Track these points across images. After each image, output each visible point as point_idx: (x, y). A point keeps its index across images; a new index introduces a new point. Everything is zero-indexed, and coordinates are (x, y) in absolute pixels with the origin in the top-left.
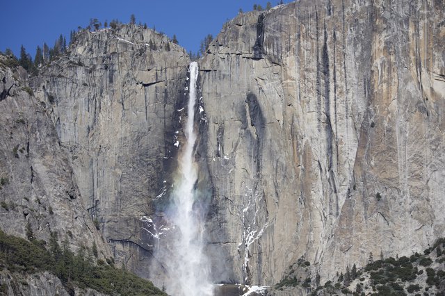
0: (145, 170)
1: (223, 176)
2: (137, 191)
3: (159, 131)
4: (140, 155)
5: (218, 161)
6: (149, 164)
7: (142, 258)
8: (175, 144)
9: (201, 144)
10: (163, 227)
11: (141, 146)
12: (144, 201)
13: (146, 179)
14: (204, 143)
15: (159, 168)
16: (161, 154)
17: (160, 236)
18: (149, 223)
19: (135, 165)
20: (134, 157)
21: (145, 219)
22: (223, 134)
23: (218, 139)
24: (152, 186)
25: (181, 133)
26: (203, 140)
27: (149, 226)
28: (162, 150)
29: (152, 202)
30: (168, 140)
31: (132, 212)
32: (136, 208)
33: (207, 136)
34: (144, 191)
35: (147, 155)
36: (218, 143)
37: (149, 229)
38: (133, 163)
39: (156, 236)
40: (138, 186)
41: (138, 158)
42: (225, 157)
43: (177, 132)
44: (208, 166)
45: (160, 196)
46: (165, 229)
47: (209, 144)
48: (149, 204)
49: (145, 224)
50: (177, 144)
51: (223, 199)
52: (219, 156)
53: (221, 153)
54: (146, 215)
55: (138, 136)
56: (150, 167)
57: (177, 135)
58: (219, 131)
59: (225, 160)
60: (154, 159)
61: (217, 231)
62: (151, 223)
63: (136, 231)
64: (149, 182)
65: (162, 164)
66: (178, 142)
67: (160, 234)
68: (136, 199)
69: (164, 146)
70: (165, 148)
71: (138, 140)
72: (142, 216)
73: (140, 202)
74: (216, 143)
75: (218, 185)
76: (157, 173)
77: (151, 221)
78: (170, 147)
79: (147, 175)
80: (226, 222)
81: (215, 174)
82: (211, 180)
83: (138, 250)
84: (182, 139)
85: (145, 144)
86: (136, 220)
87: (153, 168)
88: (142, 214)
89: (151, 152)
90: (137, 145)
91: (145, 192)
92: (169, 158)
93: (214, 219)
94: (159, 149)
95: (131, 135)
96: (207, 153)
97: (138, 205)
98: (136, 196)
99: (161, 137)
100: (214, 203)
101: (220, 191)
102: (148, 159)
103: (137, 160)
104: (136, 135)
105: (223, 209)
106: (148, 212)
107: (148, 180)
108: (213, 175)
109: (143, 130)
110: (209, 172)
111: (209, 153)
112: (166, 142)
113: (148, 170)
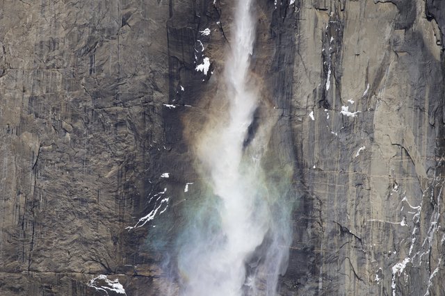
0: (110, 139)
1: (338, 166)
2: (83, 201)
3: (154, 25)
4: (96, 95)
5: (323, 120)
6: (121, 124)
8: (200, 67)
9: (276, 69)
11: (100, 69)
12: (104, 231)
13: (110, 167)
14: (285, 67)
15: (148, 136)
16: (157, 95)
18: (114, 294)
19: (79, 125)
20: (76, 101)
21: (103, 283)
22: (339, 41)
23: (324, 56)
24: (127, 186)
25: (218, 36)
26: (280, 58)
28: (161, 83)
29: (125, 233)
30: (179, 55)
31: (66, 262)
32: (77, 249)
33: (292, 44)
34: (103, 200)
35: (117, 96)
36: (325, 69)
38: (75, 117)
40: (87, 185)
42: (345, 111)
43: (207, 32)
45: (150, 217)
47: (299, 70)
48: (115, 239)
50: (204, 67)
51: (333, 233)
52: (327, 106)
53: (331, 98)
54: (108, 272)
55: (91, 39)
56: (123, 130)
57: (207, 40)
58: (328, 33)
59: (344, 118)
60: (136, 110)
64: (119, 175)
65: (158, 124)
66: (206, 60)
68: (78, 223)
69: (166, 71)
70: (170, 77)
71: (90, 50)
72: (96, 273)
73: (89, 233)
74: (319, 69)
75: (320, 191)
76: (144, 149)
77: (120, 289)
78: (183, 76)
79: (114, 155)
81: (314, 156)
82: (301, 174)
84: (218, 52)
86: (78, 286)
87: (132, 135)
88: (96, 267)
89: (126, 88)
90: (86, 65)
91: (107, 204)
92: (182, 106)
93: (306, 290)
94: (152, 79)
95: (70, 35)
96: (290, 95)
97: (86, 242)
98: (80, 215)
99: (158, 45)
100: (307, 242)
101: (325, 209)
102: (119, 108)
103: (86, 109)
104: (86, 36)
105: (334, 261)
106: (113, 264)
107: (115, 168)
108: (307, 160)
109: (106, 23)
110: (296, 152)
111: (298, 95)
112: (173, 61)
113: (117, 140)
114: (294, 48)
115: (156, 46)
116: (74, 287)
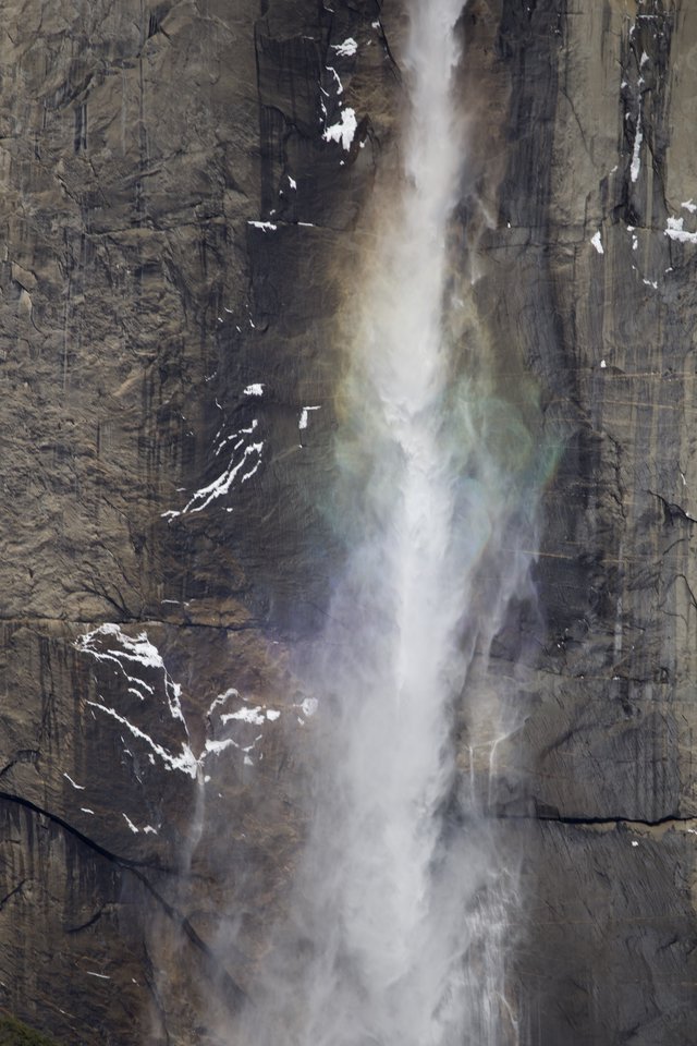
0: (123, 304)
1: (658, 360)
2: (63, 452)
3: (225, 32)
4: (90, 202)
5: (622, 252)
6: (149, 269)
7: (85, 913)
8: (332, 133)
9: (513, 133)
10: (230, 706)
11: (98, 140)
12: (111, 522)
13: (124, 370)
14: (534, 128)
15: (214, 298)
16: (233, 199)
17: (211, 764)
18: (137, 669)
19: (51, 271)
20: (44, 216)
21: (110, 642)
22: (661, 63)
23: (625, 100)
24: (164, 416)
25: (376, 57)
26: (522, 105)
27: (139, 689)
28: (241, 170)
29: (161, 526)
30: (283, 103)
31: (26, 596)
32: (49, 565)
33: (550, 73)
34: (110, 448)
35: (139, 204)
36: (628, 130)
37: (136, 710)
38: (41, 254)
39: (186, 761)
40: (72, 414)
41: (77, 223)
42: (675, 229)
43: (349, 47)
44: (553, 293)
45: (219, 488)
46: (245, 714)
47: (566, 134)
48: (139, 541)
49: (112, 679)
50: (343, 130)
51: (648, 519)
52: (633, 218)
53: (643, 200)
54: (123, 616)
55: (76, 68)
56: (153, 284)
57: (346, 65)
58: (635, 45)
59: (673, 247)
60: (185, 235)
61: (599, 738)
62: (150, 674)
63: (45, 727)
64: (147, 389)
65: (237, 268)
66: (349, 118)
67: (213, 746)
68: (52, 503)
69: (253, 142)
70: (264, 156)
71: (74, 94)
72: (95, 621)
73: (78, 527)
74: (613, 132)
75: (617, 421)
76: (205, 327)
77: (150, 656)
78: (292, 151)
79: (135, 344)
80: (664, 675)
81: (601, 344)
82: (573, 383)
83: (57, 858)
84: (377, 95)
85: (125, 125)
86: (53, 650)
87: (174, 296)
88: (94, 605)
89: (162, 182)
90: (66, 130)
91: (119, 459)
92: (288, 228)
93: (586, 652)
94: (220, 162)
95: (28, 60)
96: (546, 195)
97: (70, 549)
98: (57, 485)
99: (235, 81)
100: (587, 542)
101: (629, 462)
102: (145, 232)
103: (66, 235)
104: (65, 61)
105: (652, 583)
106: (133, 598)
107: (136, 374)
108: (585, 348)
109: (111, 29)
110: (561, 328)
111: (564, 194)
112: (269, 118)
113: (140, 308)
114: (556, 83)
115: (231, 82)
116: (44, 654)
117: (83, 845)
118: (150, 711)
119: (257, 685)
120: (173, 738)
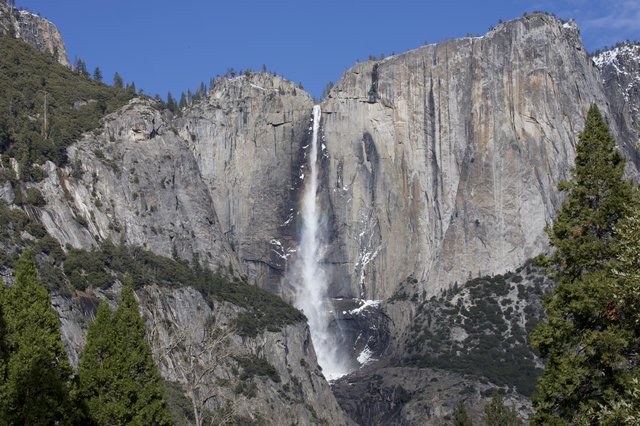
0: (275, 199)
1: (343, 205)
2: (268, 218)
3: (287, 165)
4: (270, 186)
5: (338, 192)
7: (272, 276)
10: (290, 250)
11: (271, 178)
12: (274, 227)
13: (275, 208)
14: (326, 176)
15: (286, 198)
16: (288, 186)
17: (287, 257)
18: (277, 245)
19: (266, 195)
20: (264, 188)
21: (274, 242)
22: (342, 168)
23: (338, 173)
24: (280, 213)
25: (306, 168)
26: (325, 173)
27: (278, 248)
28: (289, 182)
29: (280, 227)
30: (295, 174)
31: (263, 236)
32: (266, 232)
33: (328, 169)
34: (273, 217)
35: (276, 186)
36: (338, 176)
37: (277, 250)
38: (264, 193)
39: (284, 257)
40: (268, 213)
41: (269, 189)
42: (344, 189)
43: (303, 166)
44: (329, 196)
45: (287, 222)
46: (292, 250)
47: (330, 177)
48: (277, 229)
49: (274, 247)
50: (302, 177)
51: (342, 225)
52: (339, 187)
53: (340, 185)
54: (276, 239)
55: (268, 170)
56: (278, 196)
57: (302, 169)
58: (339, 166)
59: (344, 191)
60: (282, 190)
61: (336, 253)
62: (279, 246)
63: (266, 253)
64: (278, 210)
65: (289, 194)
66: (303, 175)
67: (287, 255)
68: (266, 224)
69: (291, 178)
70: (292, 180)
71: (268, 173)
72: (272, 239)
73: (270, 227)
74: (336, 176)
75: (338, 213)
76: (285, 202)
77: (279, 243)
78: (296, 180)
79: (276, 204)
80: (344, 245)
81: (336, 203)
82: (332, 208)
83: (268, 269)
85: (275, 177)
86: (267, 243)
87: (281, 198)
88: (272, 237)
89: (279, 184)
90: (267, 177)
91: (275, 219)
92: (295, 189)
93: (334, 242)
94: (287, 181)
95: (262, 169)
96: (328, 185)
97: (269, 230)
98: (267, 222)
100: (334, 228)
101: (339, 218)
102: (277, 190)
103: (267, 191)
105: (343, 233)
106: (277, 236)
107: (277, 208)
108: (333, 204)
109: (273, 165)
110: (330, 201)
111: (330, 184)
112: (293, 175)
113: (277, 200)
114: (329, 171)
115: (288, 171)
117: (271, 267)
118: (279, 250)
119: (293, 247)
120: (282, 254)
